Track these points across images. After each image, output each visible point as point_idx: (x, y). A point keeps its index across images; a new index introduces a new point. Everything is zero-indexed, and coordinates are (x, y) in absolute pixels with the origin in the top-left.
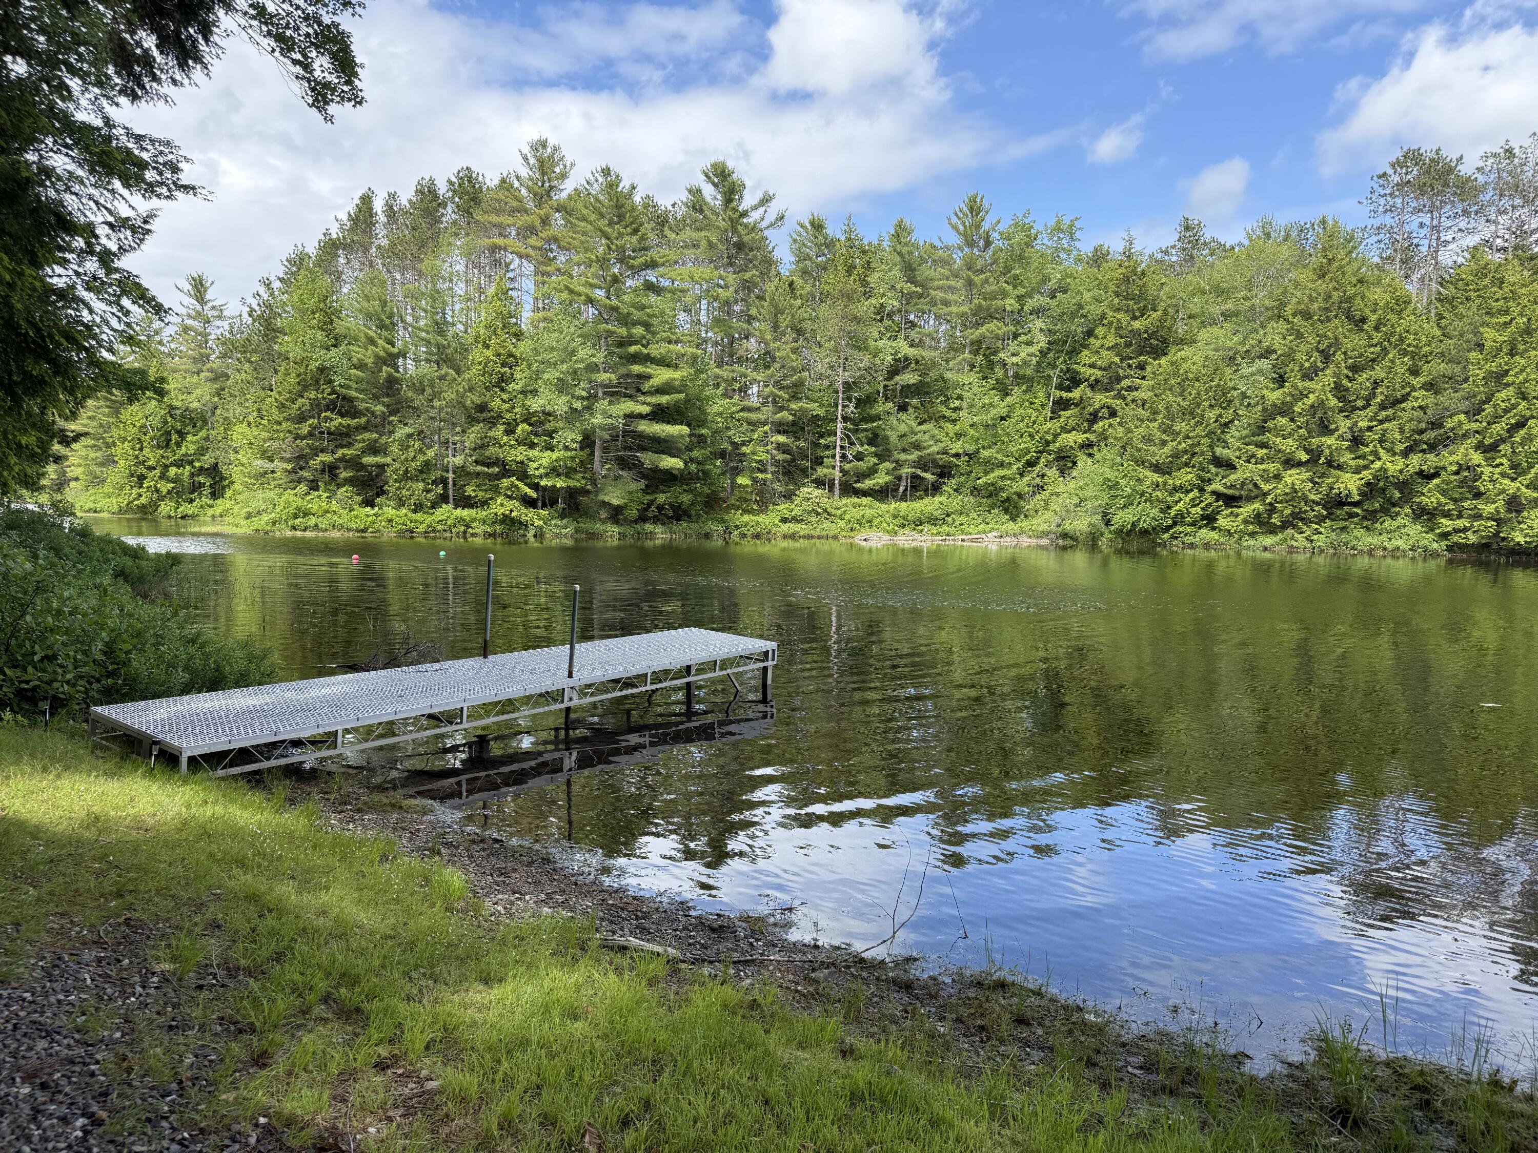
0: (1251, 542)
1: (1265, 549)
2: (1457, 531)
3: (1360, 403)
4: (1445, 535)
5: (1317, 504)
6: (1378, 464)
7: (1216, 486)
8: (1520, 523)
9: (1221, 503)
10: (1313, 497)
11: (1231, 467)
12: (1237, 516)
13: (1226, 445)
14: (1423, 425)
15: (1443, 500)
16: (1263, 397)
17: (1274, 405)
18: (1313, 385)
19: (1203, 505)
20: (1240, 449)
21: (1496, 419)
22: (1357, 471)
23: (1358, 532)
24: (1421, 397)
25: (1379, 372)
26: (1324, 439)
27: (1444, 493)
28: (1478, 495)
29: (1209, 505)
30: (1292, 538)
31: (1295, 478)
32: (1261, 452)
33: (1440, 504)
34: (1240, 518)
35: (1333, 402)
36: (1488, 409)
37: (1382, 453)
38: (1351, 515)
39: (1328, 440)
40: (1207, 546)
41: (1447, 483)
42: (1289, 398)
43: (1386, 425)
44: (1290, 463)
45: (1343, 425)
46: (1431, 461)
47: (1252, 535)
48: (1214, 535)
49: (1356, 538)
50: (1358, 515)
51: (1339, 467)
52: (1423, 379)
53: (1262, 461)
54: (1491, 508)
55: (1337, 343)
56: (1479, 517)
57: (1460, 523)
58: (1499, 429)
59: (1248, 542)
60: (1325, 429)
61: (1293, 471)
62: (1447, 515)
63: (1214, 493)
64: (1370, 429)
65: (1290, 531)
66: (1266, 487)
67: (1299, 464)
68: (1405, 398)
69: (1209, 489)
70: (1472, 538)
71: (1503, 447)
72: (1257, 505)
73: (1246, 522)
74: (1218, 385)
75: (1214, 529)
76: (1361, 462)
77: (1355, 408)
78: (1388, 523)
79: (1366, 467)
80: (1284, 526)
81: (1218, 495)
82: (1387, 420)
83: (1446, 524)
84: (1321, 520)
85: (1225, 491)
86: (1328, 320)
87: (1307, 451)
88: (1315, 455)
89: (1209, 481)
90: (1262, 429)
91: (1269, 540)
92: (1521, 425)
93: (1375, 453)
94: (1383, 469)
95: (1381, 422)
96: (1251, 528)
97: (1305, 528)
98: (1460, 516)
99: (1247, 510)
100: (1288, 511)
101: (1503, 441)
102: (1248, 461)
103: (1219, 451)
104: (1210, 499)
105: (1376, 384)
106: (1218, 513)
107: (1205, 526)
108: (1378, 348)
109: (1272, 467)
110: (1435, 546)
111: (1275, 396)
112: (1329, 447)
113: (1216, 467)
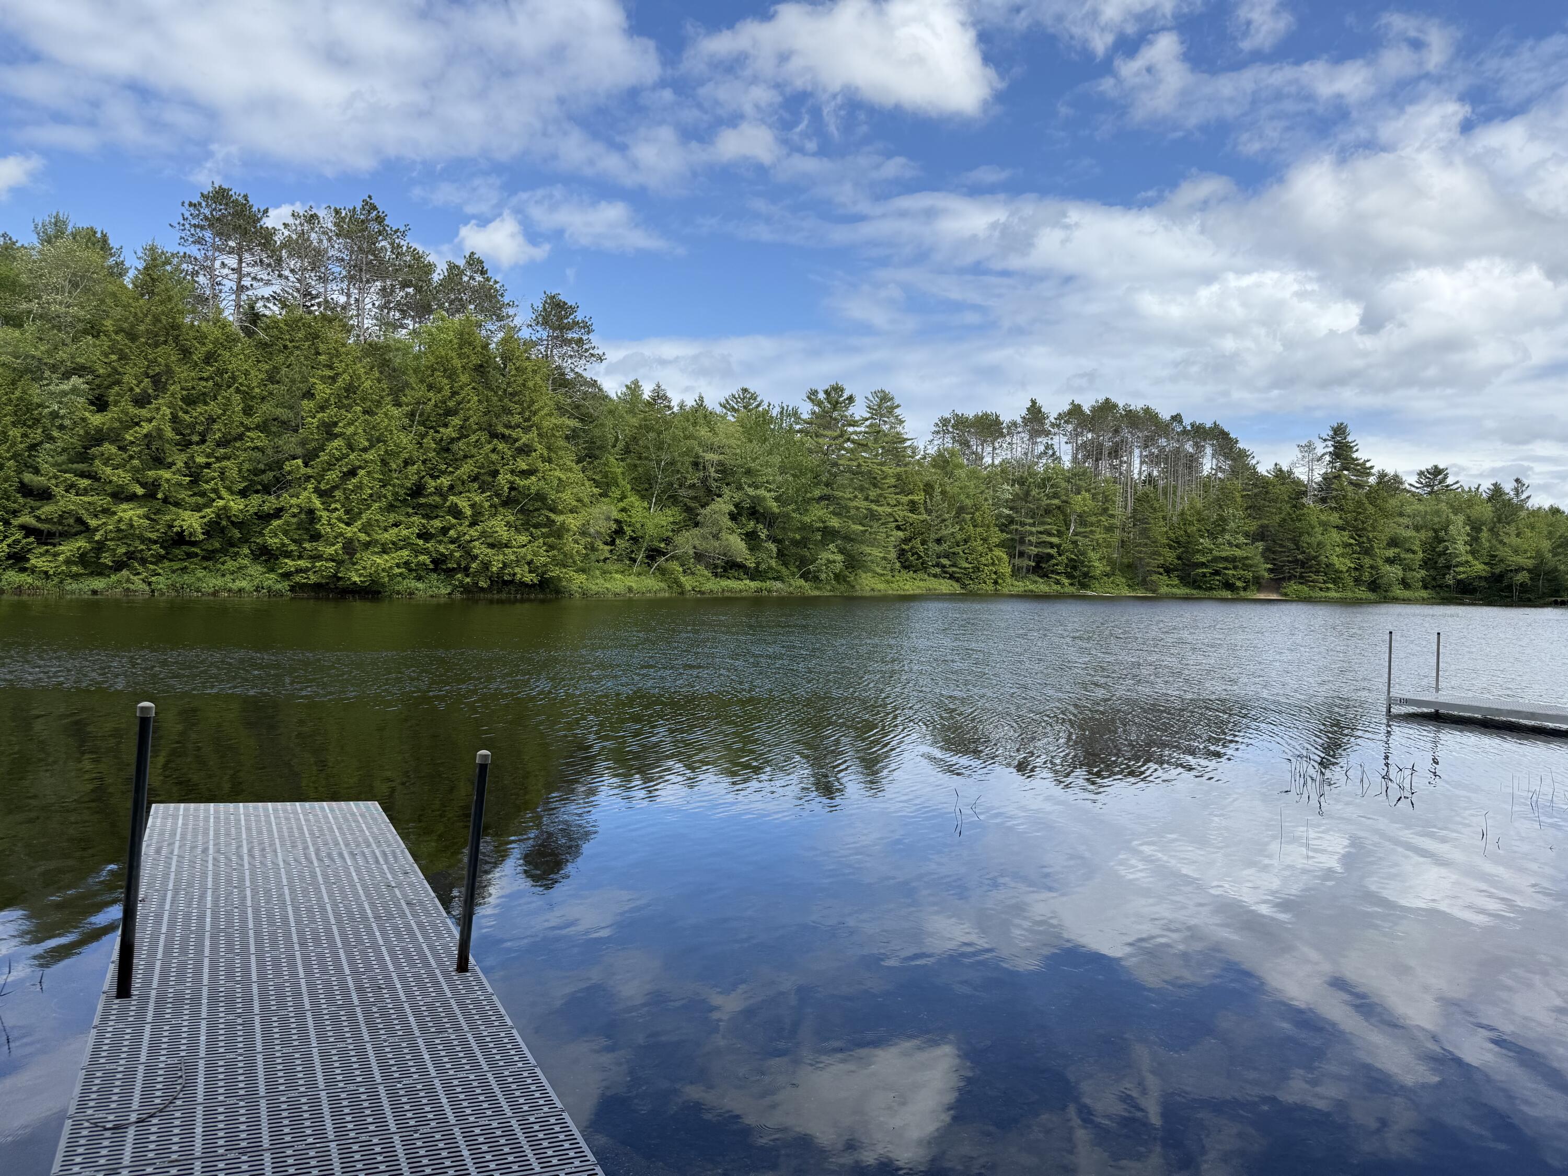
0: (74, 586)
1: (95, 592)
2: (299, 571)
3: (195, 438)
4: (287, 576)
5: (155, 542)
6: (221, 503)
7: (26, 519)
8: (354, 564)
9: (32, 539)
10: (150, 535)
11: (45, 495)
12: (56, 555)
13: (37, 471)
14: (261, 466)
15: (286, 541)
16: (84, 420)
17: (99, 430)
18: (144, 412)
19: (10, 541)
20: (56, 477)
21: (330, 466)
22: (198, 508)
23: (200, 573)
24: (258, 439)
25: (213, 408)
26: (161, 472)
27: (286, 533)
28: (316, 537)
29: (16, 542)
30: (128, 581)
31: (130, 513)
32: (84, 483)
33: (283, 545)
34: (61, 558)
35: (169, 433)
36: (324, 457)
37: (224, 493)
38: (190, 555)
39: (166, 474)
40: (19, 590)
41: (288, 523)
42: (117, 425)
43: (225, 463)
44: (121, 495)
45: (180, 460)
46: (271, 503)
47: (76, 577)
48: (26, 579)
49: (199, 579)
50: (197, 555)
51: (177, 504)
52: (257, 419)
53: (86, 492)
54: (331, 550)
55: (169, 371)
56: (319, 557)
57: (302, 563)
58: (333, 476)
59: (72, 586)
60: (159, 461)
61: (124, 506)
62: (288, 555)
63: (22, 527)
64: (208, 465)
65: (125, 572)
66: (93, 523)
67: (132, 497)
68: (240, 437)
69: (16, 522)
70: (313, 578)
71: (338, 494)
72: (81, 543)
73: (68, 562)
74: (20, 399)
75: (23, 570)
76: (200, 500)
77: (190, 443)
78: (231, 564)
79: (206, 506)
80: (119, 566)
81: (28, 531)
82: (226, 457)
83: (290, 564)
84: (159, 559)
85: (39, 525)
86: (156, 345)
87: (143, 485)
88: (152, 490)
89: (15, 513)
90: (83, 456)
91: (99, 583)
92: (353, 473)
93: (215, 491)
94: (225, 508)
95: (218, 460)
96: (74, 569)
97: (141, 569)
98: (300, 557)
99: (68, 548)
100: (122, 550)
101: (336, 487)
102: (67, 491)
103: (28, 477)
104: (19, 535)
105: (212, 420)
106: (29, 551)
107: (11, 566)
108: (211, 383)
109: (103, 501)
110: (279, 586)
111: (96, 420)
112: (168, 481)
113: (24, 496)
